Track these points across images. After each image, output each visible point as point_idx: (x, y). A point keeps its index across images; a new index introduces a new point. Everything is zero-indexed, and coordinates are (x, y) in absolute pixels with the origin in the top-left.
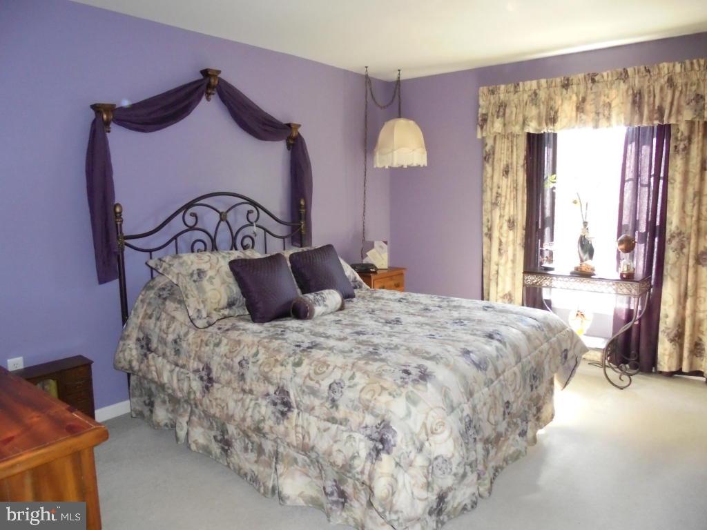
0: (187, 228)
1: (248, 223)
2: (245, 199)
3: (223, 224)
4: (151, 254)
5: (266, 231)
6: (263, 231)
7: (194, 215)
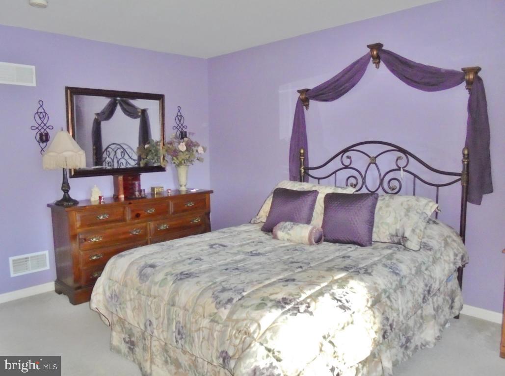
0: (344, 167)
1: (397, 168)
2: (395, 147)
3: (373, 166)
4: (319, 181)
5: (415, 176)
6: (413, 176)
7: (348, 157)
